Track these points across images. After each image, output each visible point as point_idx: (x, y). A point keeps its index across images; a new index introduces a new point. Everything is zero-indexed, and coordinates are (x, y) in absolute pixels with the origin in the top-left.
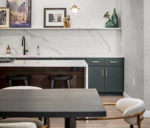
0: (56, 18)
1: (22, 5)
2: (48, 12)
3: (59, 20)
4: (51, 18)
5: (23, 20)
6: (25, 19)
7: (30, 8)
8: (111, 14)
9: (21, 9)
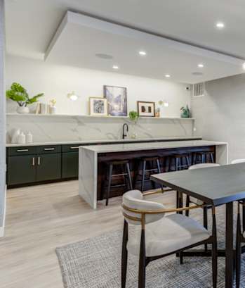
0: (147, 109)
1: (118, 97)
2: (141, 105)
3: (150, 111)
4: (143, 110)
5: (120, 109)
6: (122, 109)
7: (126, 100)
8: (185, 108)
9: (117, 101)
